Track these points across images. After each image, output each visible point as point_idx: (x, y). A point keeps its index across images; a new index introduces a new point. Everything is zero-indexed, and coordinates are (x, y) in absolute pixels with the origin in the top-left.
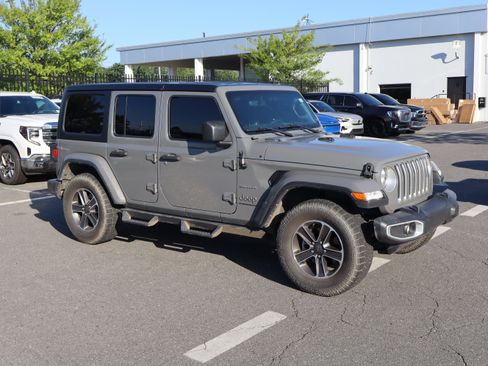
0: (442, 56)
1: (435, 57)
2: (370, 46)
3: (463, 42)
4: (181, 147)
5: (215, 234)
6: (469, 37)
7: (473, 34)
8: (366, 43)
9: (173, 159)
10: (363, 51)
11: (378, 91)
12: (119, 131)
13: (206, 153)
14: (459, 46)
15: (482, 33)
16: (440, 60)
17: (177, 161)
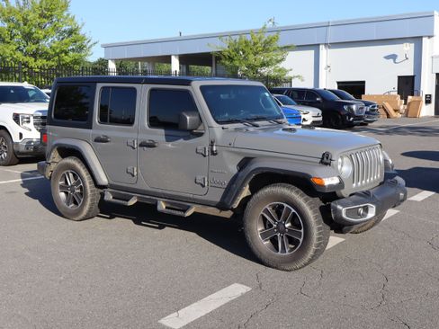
0: (393, 57)
1: (387, 58)
2: (329, 48)
3: (413, 45)
4: (159, 134)
5: (188, 214)
6: (417, 40)
7: (421, 37)
8: (326, 44)
9: (151, 145)
10: (323, 50)
11: (335, 87)
12: (103, 120)
13: (181, 141)
14: (409, 48)
15: (429, 37)
16: (392, 60)
17: (154, 146)
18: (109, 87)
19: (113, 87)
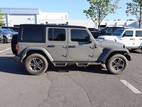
0: (29, 19)
1: (28, 19)
2: (10, 15)
3: (34, 16)
6: (35, 15)
7: (36, 14)
8: (9, 14)
10: (8, 16)
11: (13, 26)
12: (50, 39)
14: (33, 17)
15: (38, 14)
16: (29, 20)
17: (75, 47)
18: (52, 29)
19: (54, 29)
